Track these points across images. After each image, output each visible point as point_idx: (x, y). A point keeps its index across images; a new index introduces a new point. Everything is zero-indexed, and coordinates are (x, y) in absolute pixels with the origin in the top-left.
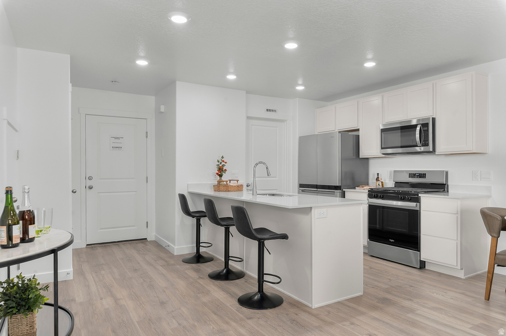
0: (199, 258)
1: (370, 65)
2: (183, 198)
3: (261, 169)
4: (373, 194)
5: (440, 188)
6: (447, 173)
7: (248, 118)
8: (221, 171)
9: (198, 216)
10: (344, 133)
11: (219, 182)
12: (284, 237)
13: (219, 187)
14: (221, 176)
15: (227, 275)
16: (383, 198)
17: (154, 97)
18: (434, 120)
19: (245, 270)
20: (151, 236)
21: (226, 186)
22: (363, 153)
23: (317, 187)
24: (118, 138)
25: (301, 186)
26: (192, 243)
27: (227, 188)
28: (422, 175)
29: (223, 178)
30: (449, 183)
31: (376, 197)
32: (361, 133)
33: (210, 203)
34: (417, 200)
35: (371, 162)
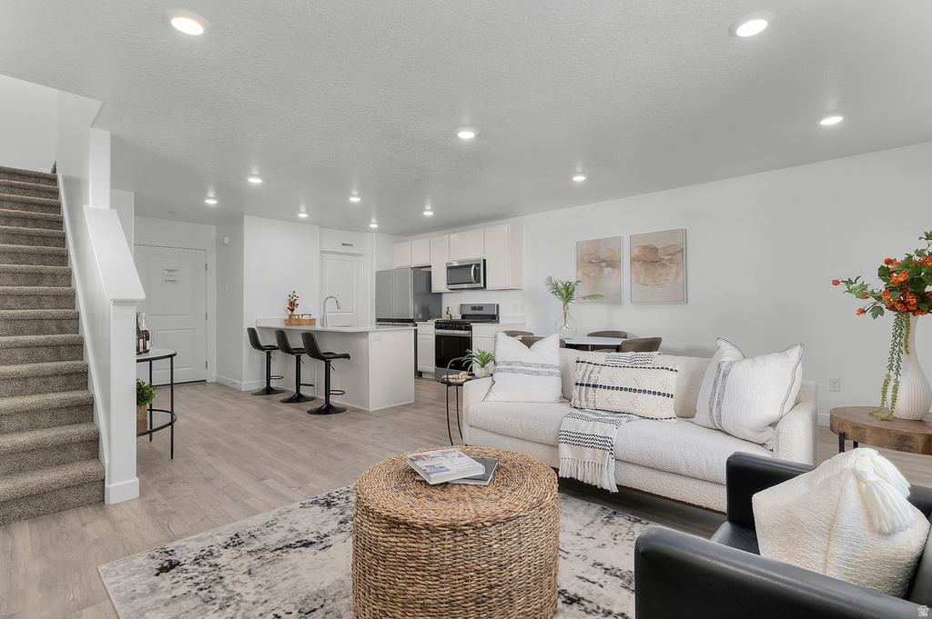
0: (269, 390)
1: (428, 214)
2: (252, 332)
3: (331, 304)
4: (439, 326)
5: (493, 318)
6: (498, 305)
7: (322, 252)
8: (292, 305)
9: (269, 350)
10: (417, 269)
11: (290, 316)
12: (347, 356)
13: (290, 320)
14: (292, 310)
15: (298, 398)
16: (446, 328)
17: (215, 227)
18: (484, 261)
19: (316, 396)
20: (212, 376)
21: (299, 320)
22: (435, 289)
23: (392, 320)
24: (171, 271)
25: (378, 320)
26: (262, 378)
27: (299, 322)
28: (480, 308)
29: (295, 313)
30: (500, 314)
31: (440, 328)
32: (433, 270)
33: (281, 335)
34: (470, 329)
35: (444, 296)
